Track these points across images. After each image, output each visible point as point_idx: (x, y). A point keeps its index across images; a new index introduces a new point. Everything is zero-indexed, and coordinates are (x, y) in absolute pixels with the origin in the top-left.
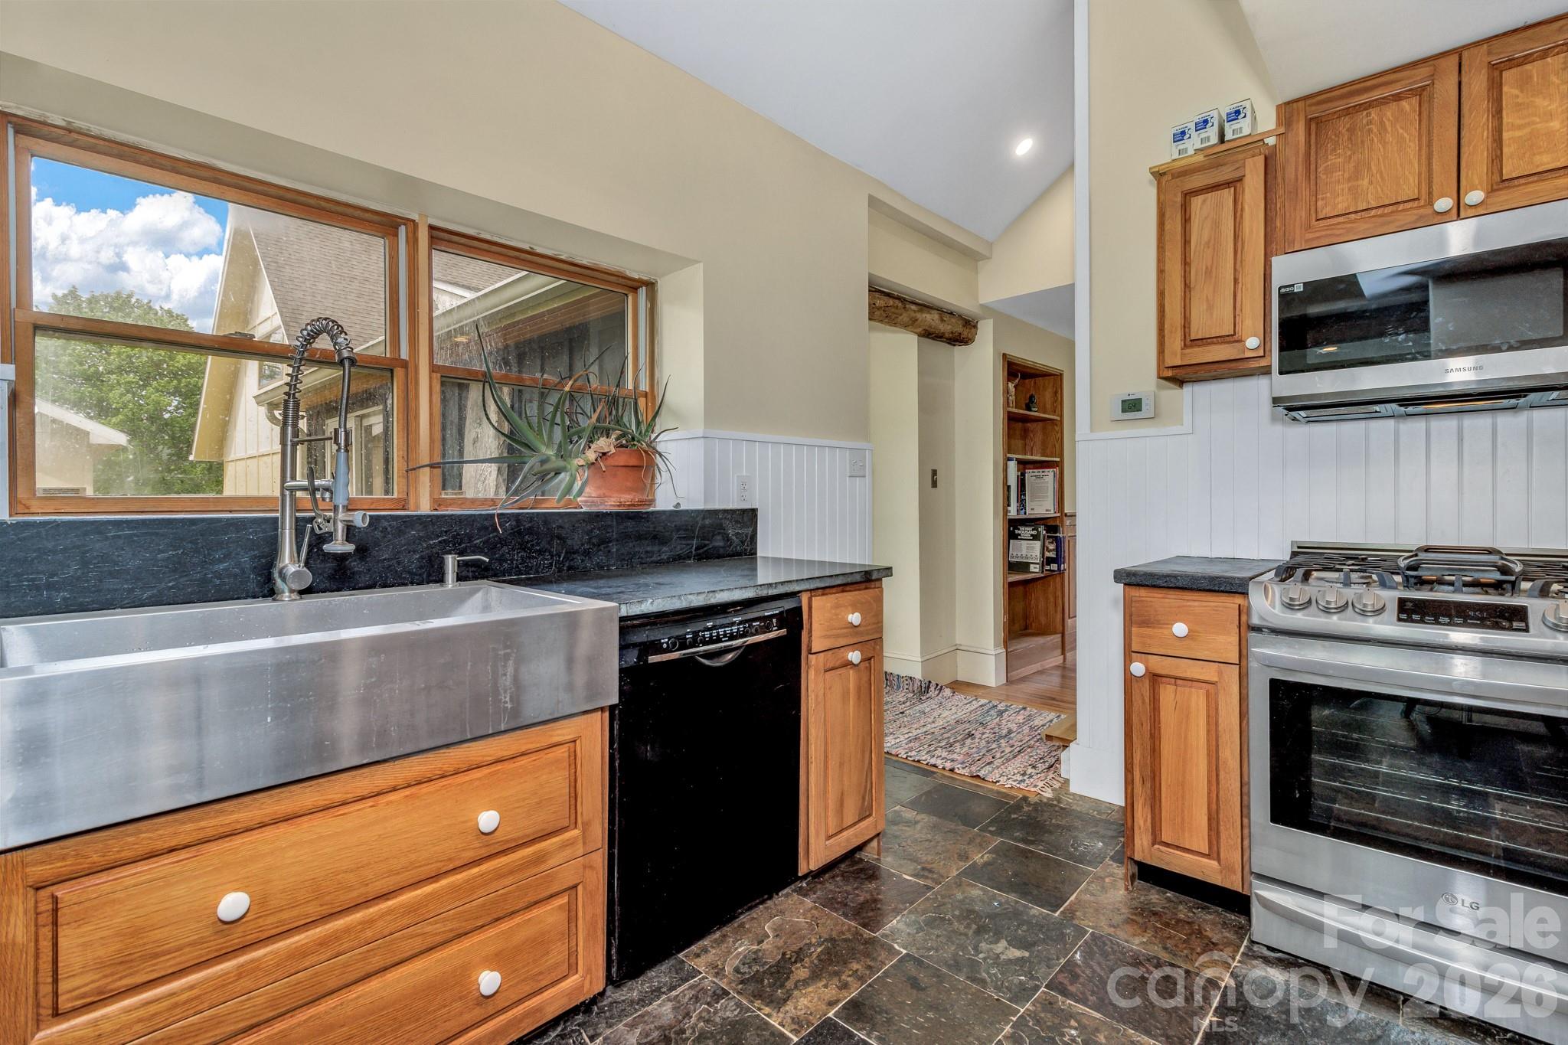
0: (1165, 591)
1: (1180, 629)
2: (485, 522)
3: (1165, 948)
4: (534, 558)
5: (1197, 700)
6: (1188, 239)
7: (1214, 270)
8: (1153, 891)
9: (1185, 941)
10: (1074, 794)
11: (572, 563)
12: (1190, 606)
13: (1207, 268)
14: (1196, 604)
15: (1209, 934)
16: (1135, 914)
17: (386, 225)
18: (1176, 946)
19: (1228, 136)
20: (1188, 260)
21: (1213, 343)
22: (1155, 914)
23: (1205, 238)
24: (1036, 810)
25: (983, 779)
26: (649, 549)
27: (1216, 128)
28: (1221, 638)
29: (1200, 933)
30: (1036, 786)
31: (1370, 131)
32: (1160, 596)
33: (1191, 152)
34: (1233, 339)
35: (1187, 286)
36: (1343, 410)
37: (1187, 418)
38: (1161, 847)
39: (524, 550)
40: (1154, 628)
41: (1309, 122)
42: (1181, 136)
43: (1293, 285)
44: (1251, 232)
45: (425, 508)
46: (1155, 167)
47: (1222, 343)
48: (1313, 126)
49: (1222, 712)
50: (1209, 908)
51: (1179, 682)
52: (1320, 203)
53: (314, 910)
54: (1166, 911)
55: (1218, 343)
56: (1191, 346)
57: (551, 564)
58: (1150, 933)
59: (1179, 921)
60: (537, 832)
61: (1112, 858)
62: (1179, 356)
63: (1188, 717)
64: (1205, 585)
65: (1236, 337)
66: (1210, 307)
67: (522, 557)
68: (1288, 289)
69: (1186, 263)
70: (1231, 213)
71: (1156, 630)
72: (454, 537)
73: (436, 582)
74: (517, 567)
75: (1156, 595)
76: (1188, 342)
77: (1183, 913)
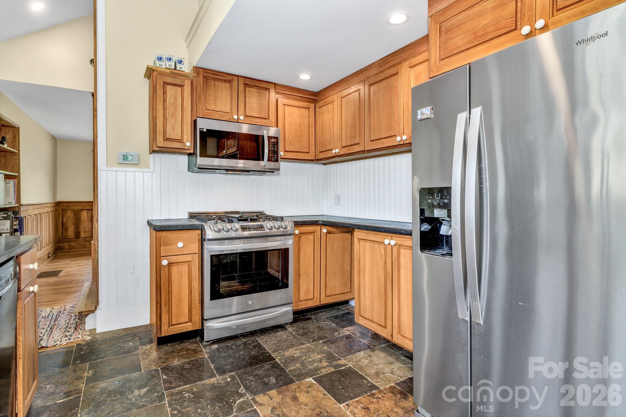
0: (172, 232)
1: (180, 245)
3: (185, 358)
5: (185, 268)
6: (165, 100)
7: (175, 115)
8: (164, 347)
9: (187, 353)
10: (99, 333)
12: (183, 236)
13: (172, 113)
14: (185, 235)
15: (190, 348)
16: (166, 356)
18: (186, 356)
19: (178, 68)
20: (165, 108)
21: (174, 141)
22: (172, 352)
23: (172, 102)
24: (89, 346)
25: (47, 347)
27: (174, 63)
28: (193, 246)
29: (188, 349)
30: (78, 338)
31: (219, 88)
32: (171, 234)
33: (164, 67)
34: (180, 141)
35: (165, 118)
36: (212, 170)
37: (152, 166)
38: (171, 327)
40: (170, 246)
41: (204, 76)
42: (160, 59)
43: (203, 129)
44: (187, 106)
46: (149, 66)
47: (177, 142)
48: (205, 79)
49: (193, 270)
50: (183, 342)
51: (178, 264)
52: (206, 104)
54: (173, 349)
55: (176, 142)
56: (166, 141)
58: (176, 358)
59: (180, 350)
61: (140, 345)
62: (162, 143)
63: (182, 276)
64: (188, 228)
65: (182, 141)
66: (173, 128)
68: (202, 130)
69: (165, 109)
70: (181, 96)
71: (170, 247)
75: (169, 234)
76: (165, 138)
77: (178, 347)
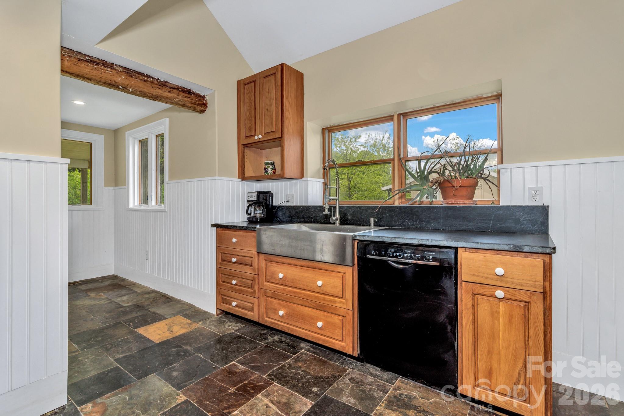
2: (390, 209)
4: (407, 222)
11: (422, 225)
17: (390, 118)
26: (461, 223)
39: (403, 218)
45: (397, 204)
53: (292, 285)
57: (413, 225)
60: (333, 294)
67: (402, 221)
72: (381, 213)
73: (367, 225)
74: (400, 224)
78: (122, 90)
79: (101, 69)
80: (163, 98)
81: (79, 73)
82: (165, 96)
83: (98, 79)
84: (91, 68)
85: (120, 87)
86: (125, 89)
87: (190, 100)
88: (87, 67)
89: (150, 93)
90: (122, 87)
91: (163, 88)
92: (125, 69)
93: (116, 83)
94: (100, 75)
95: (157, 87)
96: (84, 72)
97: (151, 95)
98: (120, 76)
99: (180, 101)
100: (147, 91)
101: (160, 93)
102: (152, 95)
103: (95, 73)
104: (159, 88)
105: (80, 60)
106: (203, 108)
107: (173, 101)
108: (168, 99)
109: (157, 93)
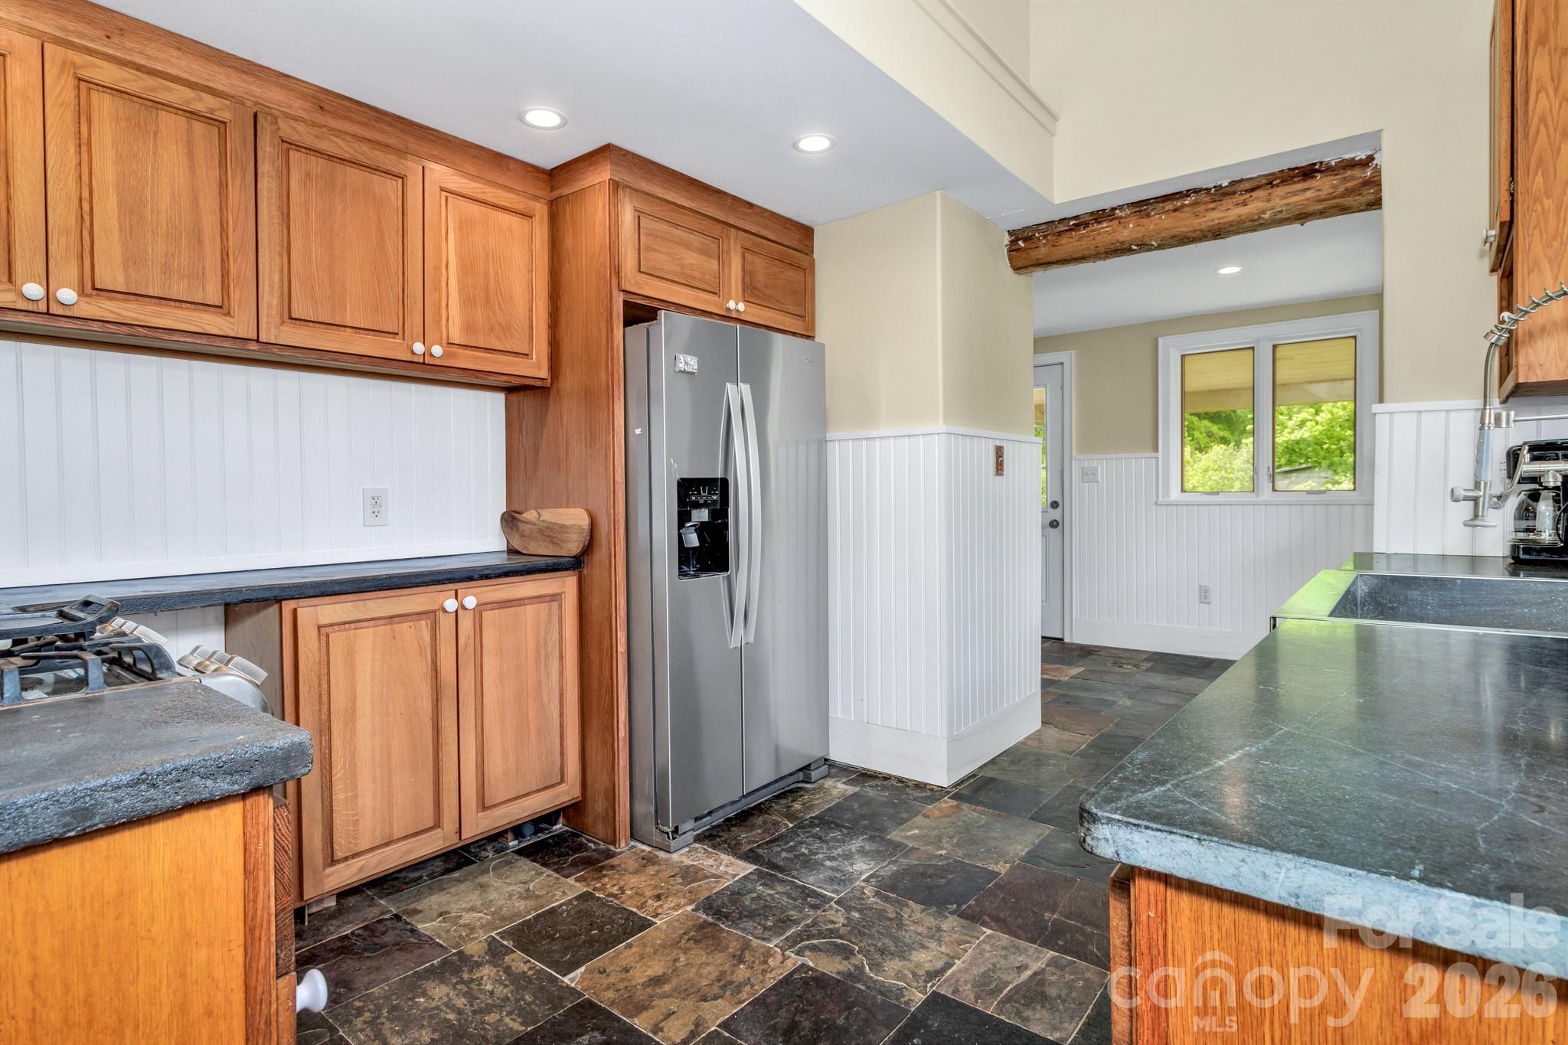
78: (1140, 251)
79: (1092, 231)
80: (1231, 226)
81: (1064, 256)
82: (1232, 219)
83: (1093, 252)
84: (1077, 238)
85: (1134, 247)
86: (1144, 246)
87: (1314, 195)
88: (1070, 240)
89: (1195, 231)
90: (1137, 245)
91: (1224, 202)
92: (1136, 207)
93: (1122, 243)
94: (1093, 242)
95: (1207, 210)
96: (1070, 250)
97: (1197, 233)
98: (1125, 227)
99: (1281, 212)
100: (1186, 229)
101: (1218, 219)
102: (1202, 231)
103: (1085, 243)
104: (1214, 209)
105: (1060, 233)
106: (1369, 195)
107: (1262, 221)
108: (1244, 222)
109: (1210, 223)
